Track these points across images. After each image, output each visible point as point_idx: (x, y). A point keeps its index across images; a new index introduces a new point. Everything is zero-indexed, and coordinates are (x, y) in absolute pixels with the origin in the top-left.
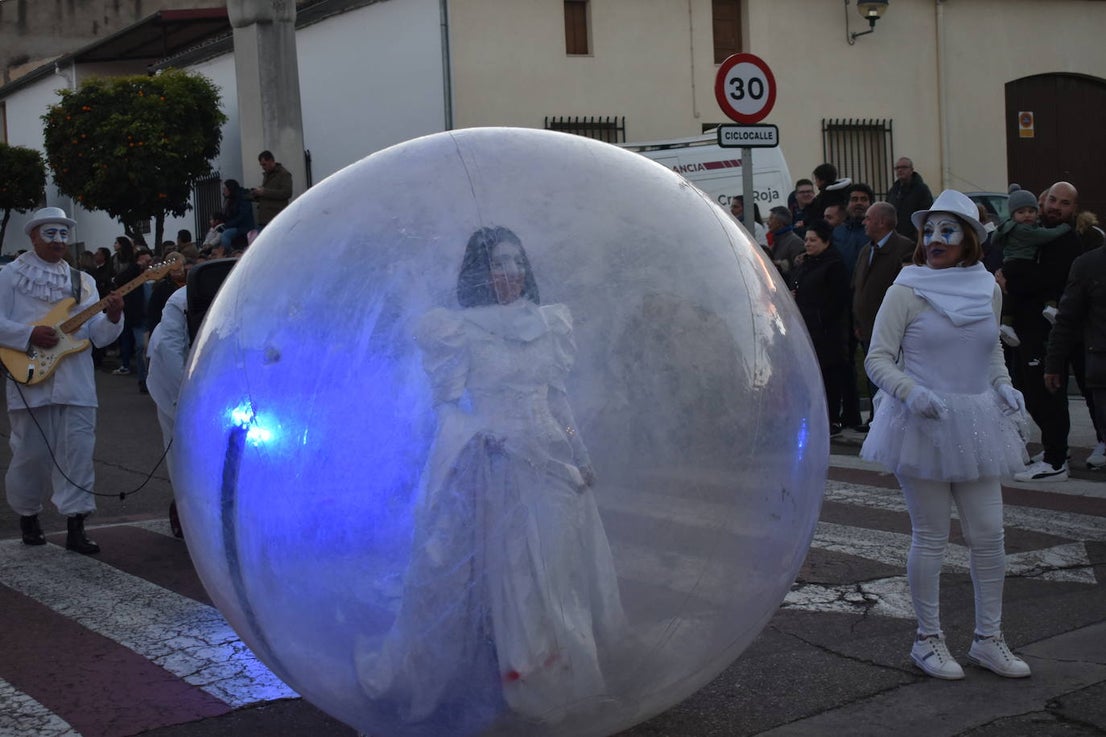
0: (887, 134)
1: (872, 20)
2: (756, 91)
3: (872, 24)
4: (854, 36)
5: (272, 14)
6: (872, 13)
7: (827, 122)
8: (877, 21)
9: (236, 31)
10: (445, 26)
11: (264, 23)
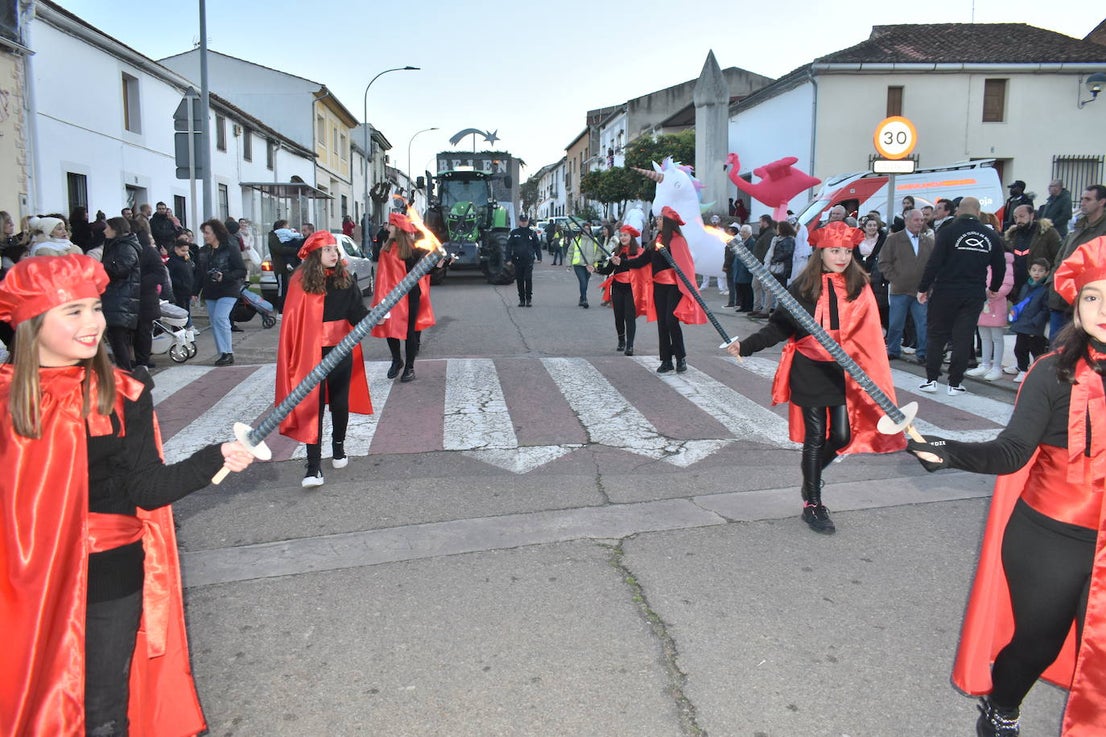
0: (1100, 165)
1: (1095, 93)
2: (901, 139)
3: (1095, 95)
4: (1083, 103)
5: (715, 100)
6: (1096, 89)
7: (1057, 157)
8: (1099, 94)
9: (697, 110)
10: (815, 103)
11: (710, 105)
